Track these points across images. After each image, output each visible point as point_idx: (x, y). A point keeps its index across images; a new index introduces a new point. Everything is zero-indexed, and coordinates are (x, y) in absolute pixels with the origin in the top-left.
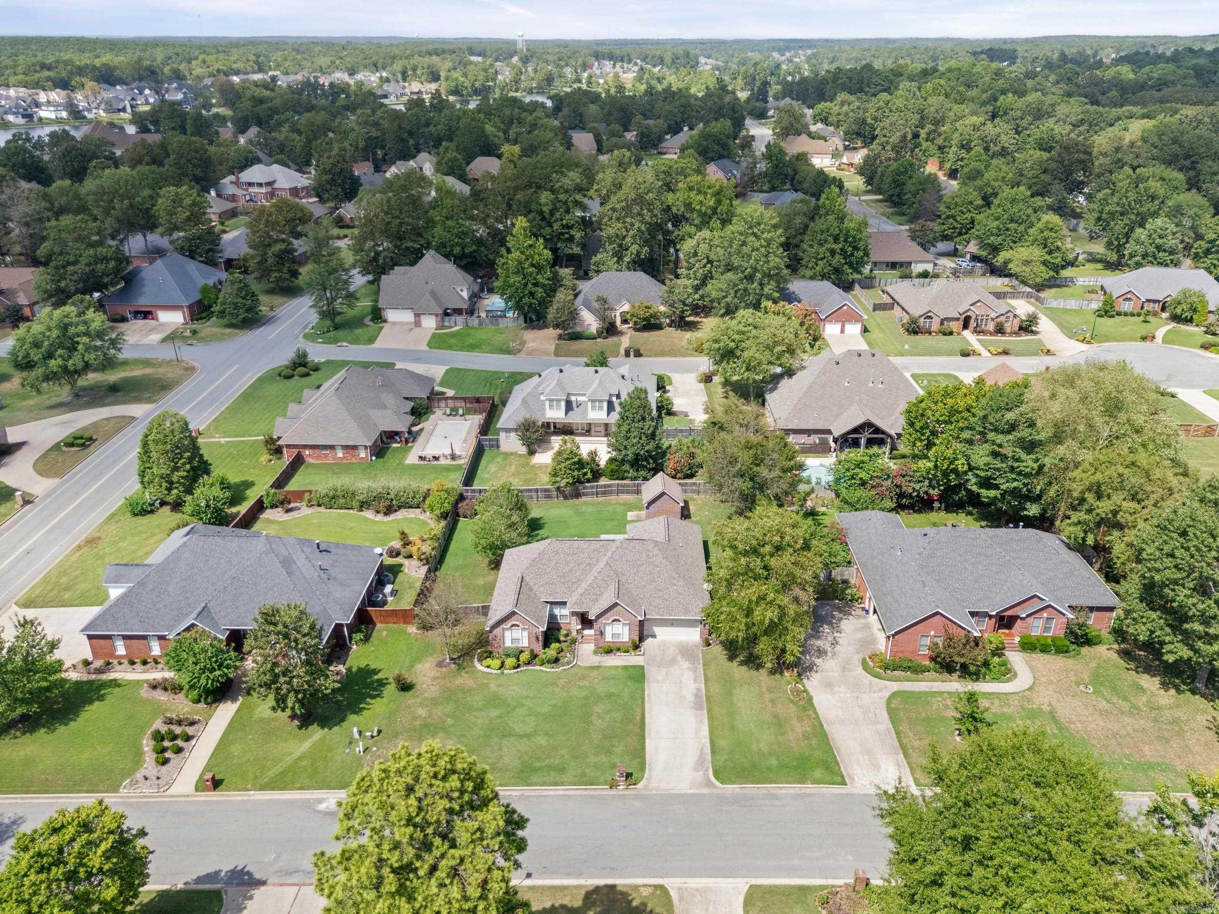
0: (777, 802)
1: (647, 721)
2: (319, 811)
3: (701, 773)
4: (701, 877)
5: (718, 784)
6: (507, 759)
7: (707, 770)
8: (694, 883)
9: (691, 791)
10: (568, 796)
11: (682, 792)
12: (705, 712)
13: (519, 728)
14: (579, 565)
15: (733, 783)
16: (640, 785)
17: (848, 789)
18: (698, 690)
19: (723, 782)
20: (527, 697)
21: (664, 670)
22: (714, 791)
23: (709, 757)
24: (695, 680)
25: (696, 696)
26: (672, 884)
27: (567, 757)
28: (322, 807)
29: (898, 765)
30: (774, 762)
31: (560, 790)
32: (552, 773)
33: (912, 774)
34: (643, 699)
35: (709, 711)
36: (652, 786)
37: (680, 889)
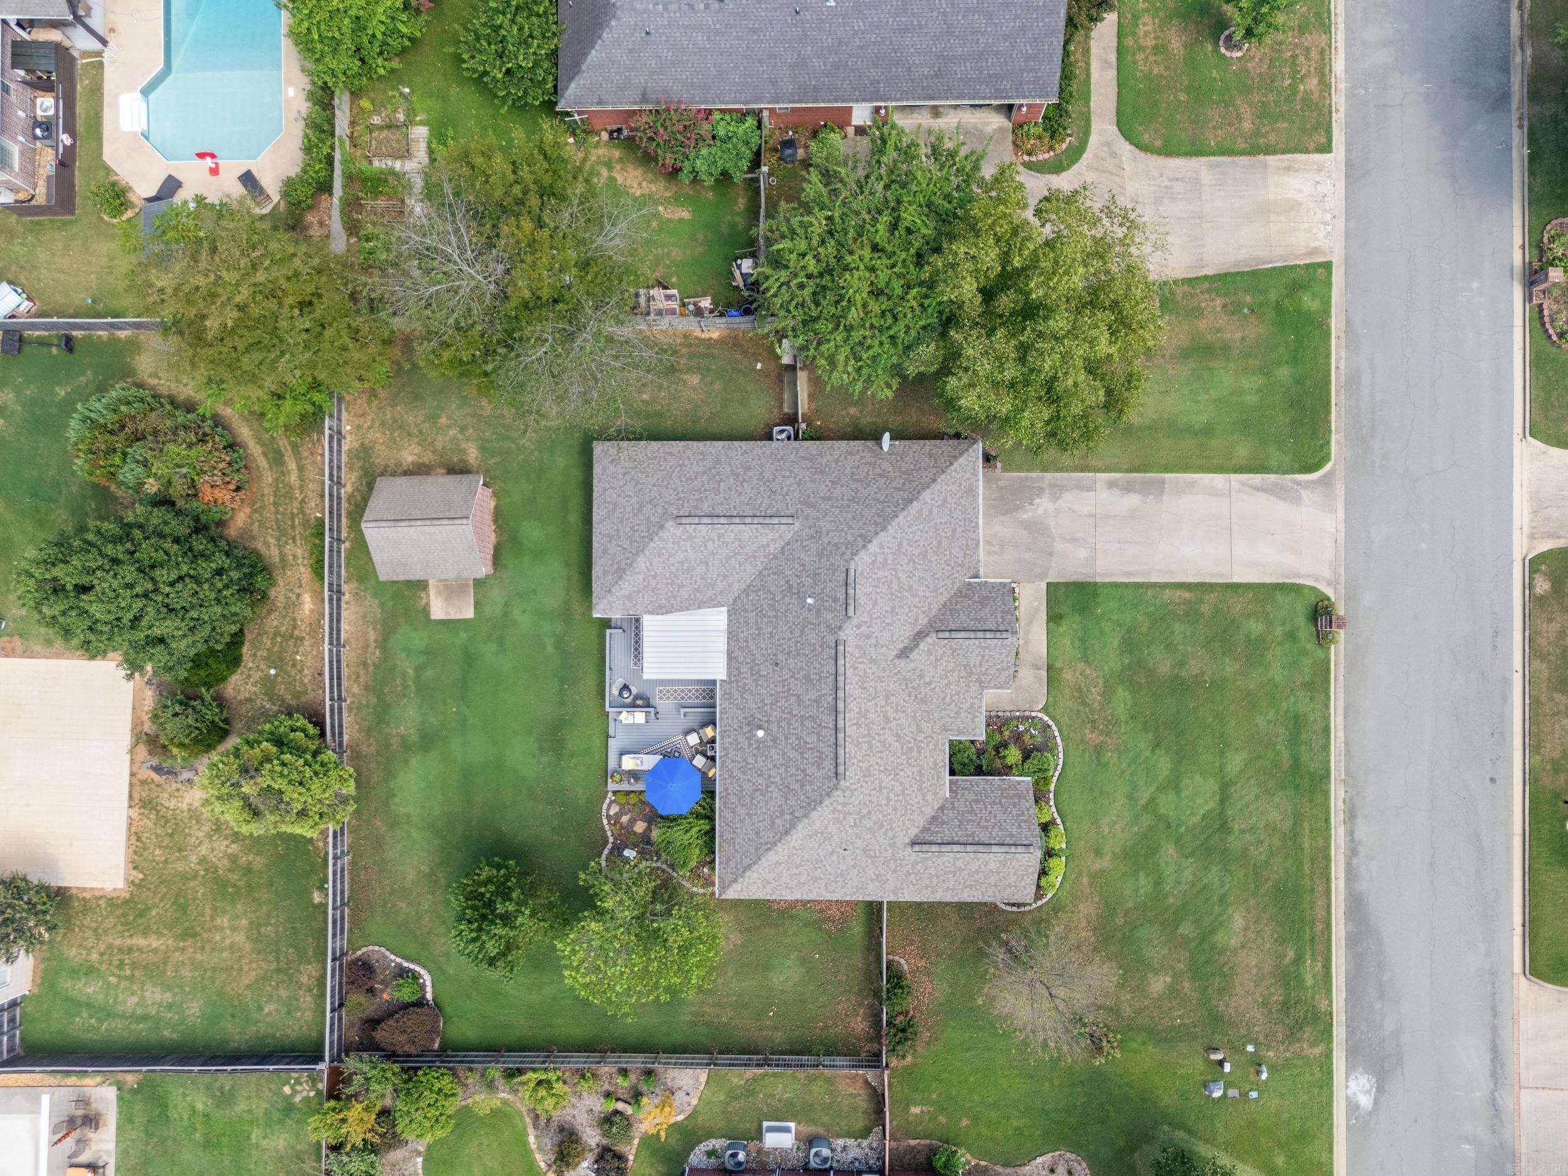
0: (1366, 380)
1: (1191, 580)
2: (1376, 1102)
3: (1304, 494)
4: (1511, 506)
5: (1328, 467)
6: (1274, 816)
7: (1298, 483)
8: (1521, 513)
9: (1341, 514)
10: (1347, 709)
11: (1342, 526)
12: (1167, 476)
13: (1206, 803)
14: (887, 720)
15: (1328, 443)
16: (1329, 592)
17: (1337, 258)
18: (1111, 485)
19: (1326, 459)
20: (1130, 797)
21: (1059, 546)
22: (1340, 473)
23: (1272, 477)
24: (1090, 488)
25: (1128, 488)
26: (1522, 548)
27: (1271, 715)
28: (1365, 1102)
29: (1288, 169)
30: (1284, 373)
31: (1337, 721)
32: (1303, 737)
33: (1307, 152)
34: (1139, 586)
35: (1167, 469)
36: (1327, 573)
37: (1532, 537)
